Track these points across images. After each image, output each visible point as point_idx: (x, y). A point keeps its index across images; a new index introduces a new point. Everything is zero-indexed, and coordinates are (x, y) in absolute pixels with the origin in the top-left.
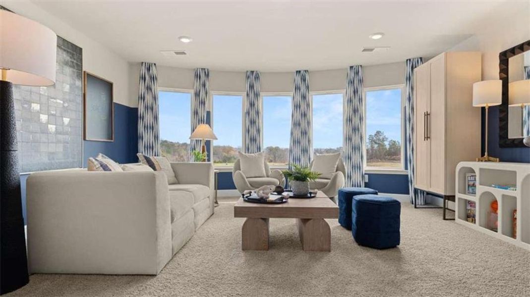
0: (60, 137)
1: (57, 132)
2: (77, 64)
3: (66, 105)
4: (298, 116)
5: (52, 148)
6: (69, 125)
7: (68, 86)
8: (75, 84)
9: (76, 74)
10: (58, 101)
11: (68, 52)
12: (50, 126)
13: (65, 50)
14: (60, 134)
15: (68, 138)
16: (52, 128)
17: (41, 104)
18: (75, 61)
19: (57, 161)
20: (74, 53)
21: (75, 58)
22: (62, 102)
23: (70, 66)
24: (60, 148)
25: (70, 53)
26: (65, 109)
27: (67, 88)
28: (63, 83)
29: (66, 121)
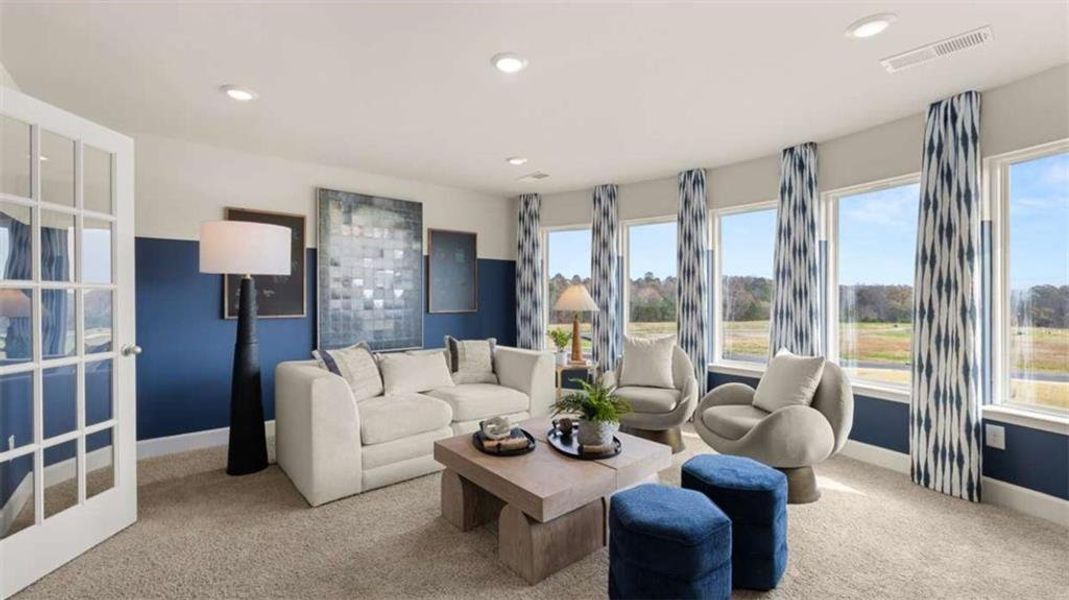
0: (390, 312)
1: (386, 307)
2: (414, 223)
3: (398, 274)
4: (787, 253)
5: (380, 326)
6: (403, 296)
7: (401, 253)
8: (411, 248)
9: (412, 236)
10: (388, 272)
11: (401, 212)
12: (376, 302)
13: (396, 212)
14: (390, 308)
15: (400, 312)
16: (379, 303)
17: (364, 278)
18: (411, 221)
19: (385, 340)
20: (411, 211)
21: (412, 216)
22: (392, 272)
23: (405, 228)
24: (390, 325)
25: (405, 212)
26: (398, 280)
27: (400, 254)
28: (393, 249)
29: (399, 293)
